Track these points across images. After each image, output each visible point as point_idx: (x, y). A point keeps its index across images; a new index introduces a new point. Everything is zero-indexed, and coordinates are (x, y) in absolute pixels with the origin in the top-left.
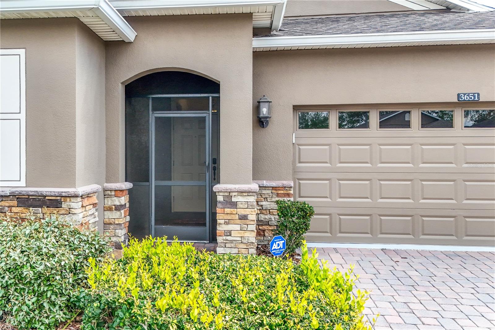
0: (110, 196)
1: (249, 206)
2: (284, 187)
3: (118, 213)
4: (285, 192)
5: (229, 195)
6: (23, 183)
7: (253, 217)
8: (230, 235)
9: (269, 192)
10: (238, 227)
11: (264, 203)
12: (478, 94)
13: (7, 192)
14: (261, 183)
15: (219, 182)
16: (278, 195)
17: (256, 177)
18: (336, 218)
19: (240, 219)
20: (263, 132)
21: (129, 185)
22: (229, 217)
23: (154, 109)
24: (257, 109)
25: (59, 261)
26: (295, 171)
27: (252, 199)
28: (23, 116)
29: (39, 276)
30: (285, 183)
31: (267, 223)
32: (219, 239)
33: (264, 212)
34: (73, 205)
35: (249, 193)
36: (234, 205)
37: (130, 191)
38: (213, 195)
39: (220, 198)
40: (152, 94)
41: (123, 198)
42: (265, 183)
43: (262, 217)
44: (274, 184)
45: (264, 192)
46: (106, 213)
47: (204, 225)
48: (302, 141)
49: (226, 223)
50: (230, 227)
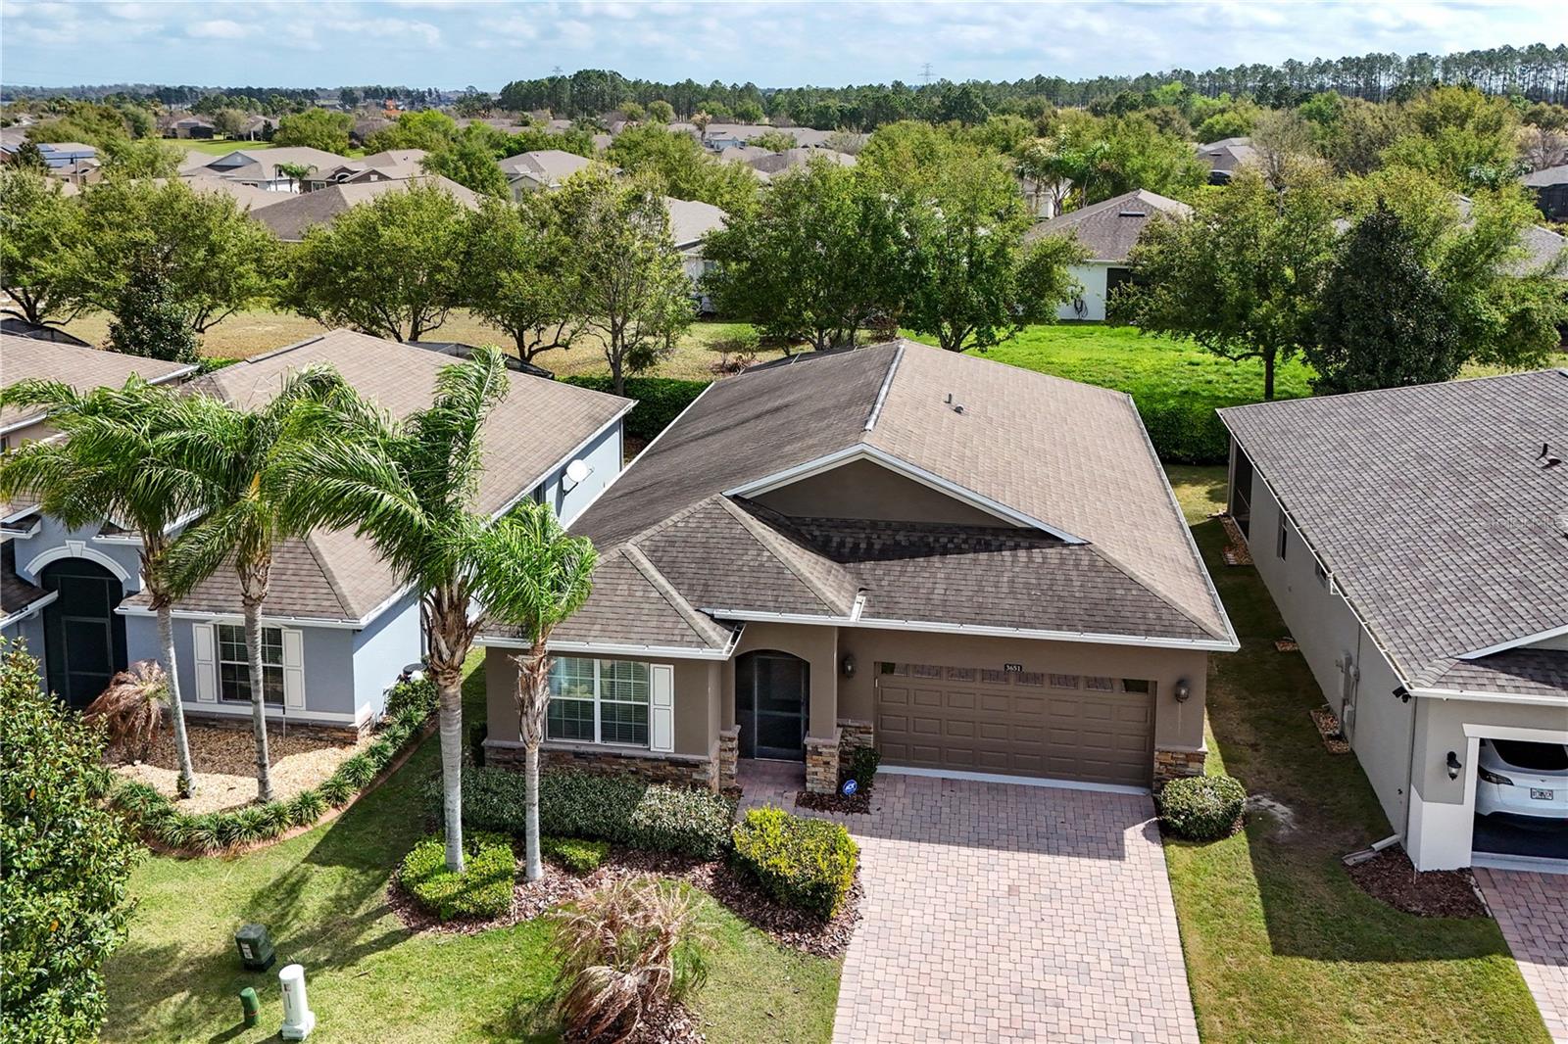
0: (725, 741)
1: (832, 755)
2: (865, 727)
4: (866, 730)
6: (672, 753)
7: (834, 762)
8: (817, 774)
9: (854, 729)
12: (1021, 666)
13: (663, 757)
15: (807, 736)
16: (861, 732)
18: (912, 747)
19: (824, 764)
20: (848, 683)
22: (816, 763)
24: (842, 667)
28: (672, 708)
30: (866, 723)
35: (831, 747)
36: (820, 754)
37: (740, 737)
39: (809, 748)
41: (735, 741)
42: (850, 722)
44: (857, 724)
45: (849, 729)
48: (885, 684)
50: (816, 769)
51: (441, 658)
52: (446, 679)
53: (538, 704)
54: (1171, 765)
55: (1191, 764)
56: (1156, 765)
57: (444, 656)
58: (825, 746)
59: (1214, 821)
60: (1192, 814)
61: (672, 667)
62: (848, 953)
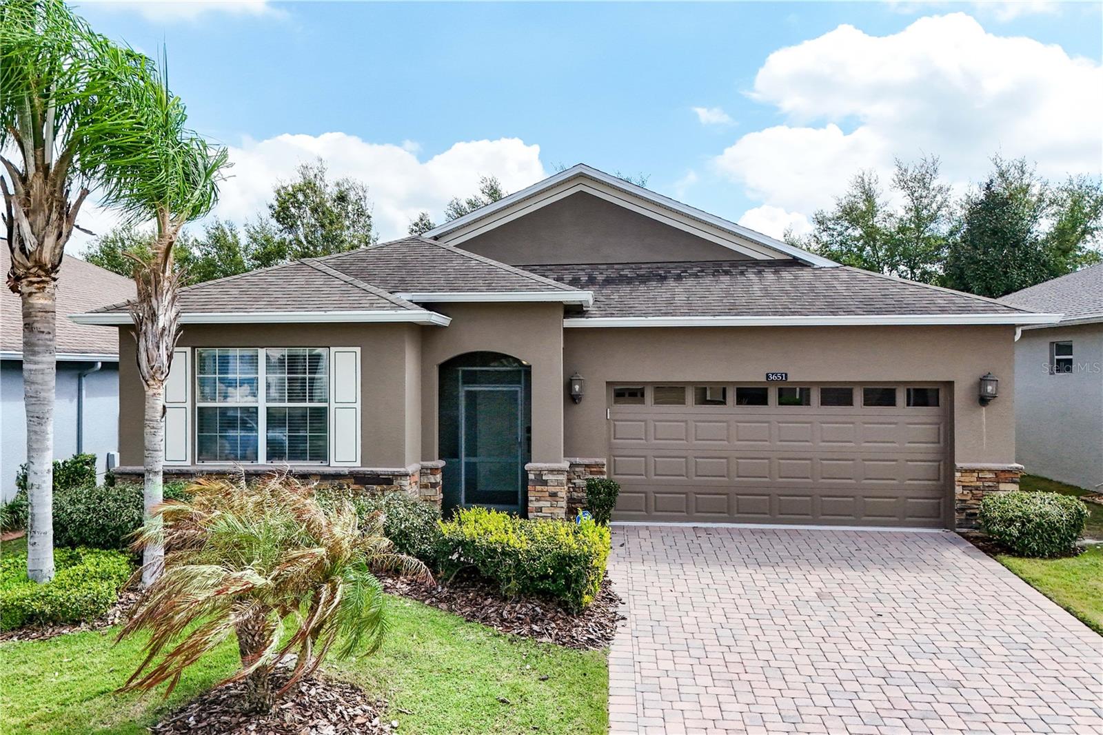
0: (426, 474)
1: (560, 484)
2: (597, 465)
3: (434, 490)
4: (598, 469)
5: (539, 474)
6: (359, 463)
7: (563, 493)
8: (541, 512)
9: (583, 469)
10: (548, 504)
11: (577, 481)
12: (786, 375)
13: (346, 471)
14: (573, 460)
15: (530, 461)
16: (591, 473)
17: (567, 454)
18: (652, 496)
19: (550, 496)
20: (576, 408)
21: (442, 463)
22: (540, 494)
23: (465, 382)
24: (568, 386)
25: (412, 524)
26: (611, 447)
27: (563, 478)
28: (358, 405)
29: (401, 532)
30: (599, 460)
31: (580, 501)
32: (530, 515)
33: (577, 490)
34: (404, 482)
35: (559, 472)
36: (545, 483)
37: (443, 470)
38: (525, 474)
39: (531, 476)
40: (460, 366)
41: (438, 476)
42: (578, 460)
43: (575, 495)
44: (586, 461)
45: (577, 469)
46: (422, 490)
47: (517, 504)
48: (618, 417)
49: (537, 500)
50: (541, 504)
51: (23, 249)
52: (31, 283)
53: (163, 321)
54: (977, 488)
55: (1002, 486)
56: (958, 490)
57: (28, 246)
58: (551, 471)
59: (1058, 530)
60: (1030, 521)
61: (358, 350)
62: (612, 647)
